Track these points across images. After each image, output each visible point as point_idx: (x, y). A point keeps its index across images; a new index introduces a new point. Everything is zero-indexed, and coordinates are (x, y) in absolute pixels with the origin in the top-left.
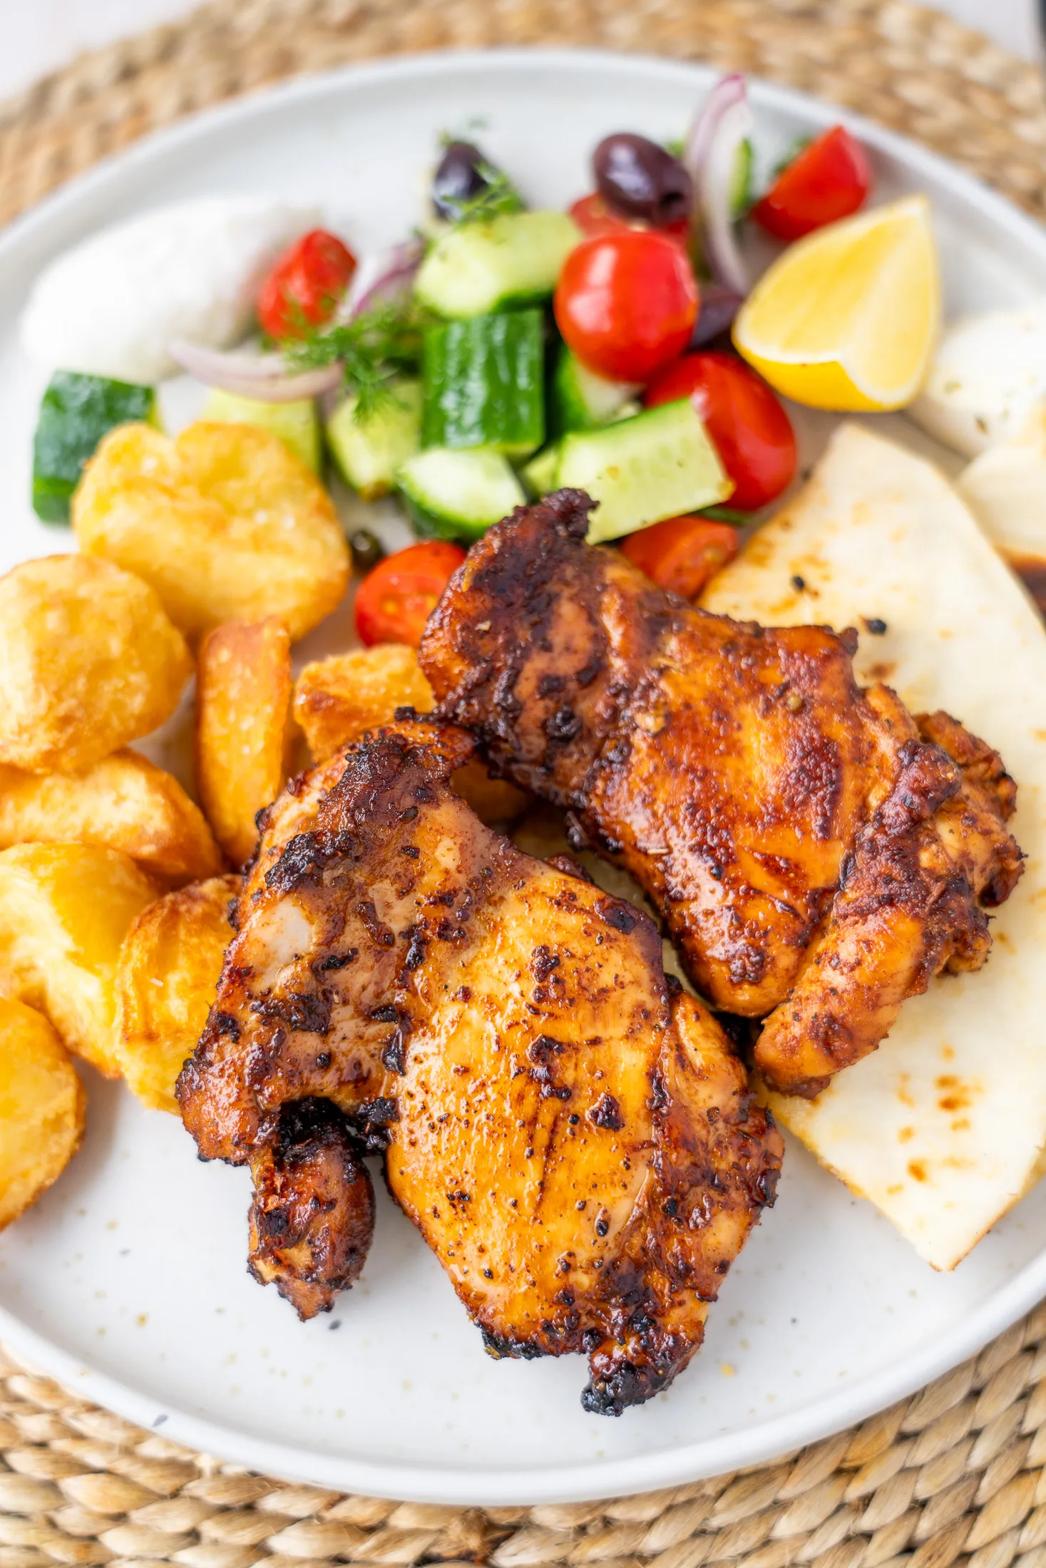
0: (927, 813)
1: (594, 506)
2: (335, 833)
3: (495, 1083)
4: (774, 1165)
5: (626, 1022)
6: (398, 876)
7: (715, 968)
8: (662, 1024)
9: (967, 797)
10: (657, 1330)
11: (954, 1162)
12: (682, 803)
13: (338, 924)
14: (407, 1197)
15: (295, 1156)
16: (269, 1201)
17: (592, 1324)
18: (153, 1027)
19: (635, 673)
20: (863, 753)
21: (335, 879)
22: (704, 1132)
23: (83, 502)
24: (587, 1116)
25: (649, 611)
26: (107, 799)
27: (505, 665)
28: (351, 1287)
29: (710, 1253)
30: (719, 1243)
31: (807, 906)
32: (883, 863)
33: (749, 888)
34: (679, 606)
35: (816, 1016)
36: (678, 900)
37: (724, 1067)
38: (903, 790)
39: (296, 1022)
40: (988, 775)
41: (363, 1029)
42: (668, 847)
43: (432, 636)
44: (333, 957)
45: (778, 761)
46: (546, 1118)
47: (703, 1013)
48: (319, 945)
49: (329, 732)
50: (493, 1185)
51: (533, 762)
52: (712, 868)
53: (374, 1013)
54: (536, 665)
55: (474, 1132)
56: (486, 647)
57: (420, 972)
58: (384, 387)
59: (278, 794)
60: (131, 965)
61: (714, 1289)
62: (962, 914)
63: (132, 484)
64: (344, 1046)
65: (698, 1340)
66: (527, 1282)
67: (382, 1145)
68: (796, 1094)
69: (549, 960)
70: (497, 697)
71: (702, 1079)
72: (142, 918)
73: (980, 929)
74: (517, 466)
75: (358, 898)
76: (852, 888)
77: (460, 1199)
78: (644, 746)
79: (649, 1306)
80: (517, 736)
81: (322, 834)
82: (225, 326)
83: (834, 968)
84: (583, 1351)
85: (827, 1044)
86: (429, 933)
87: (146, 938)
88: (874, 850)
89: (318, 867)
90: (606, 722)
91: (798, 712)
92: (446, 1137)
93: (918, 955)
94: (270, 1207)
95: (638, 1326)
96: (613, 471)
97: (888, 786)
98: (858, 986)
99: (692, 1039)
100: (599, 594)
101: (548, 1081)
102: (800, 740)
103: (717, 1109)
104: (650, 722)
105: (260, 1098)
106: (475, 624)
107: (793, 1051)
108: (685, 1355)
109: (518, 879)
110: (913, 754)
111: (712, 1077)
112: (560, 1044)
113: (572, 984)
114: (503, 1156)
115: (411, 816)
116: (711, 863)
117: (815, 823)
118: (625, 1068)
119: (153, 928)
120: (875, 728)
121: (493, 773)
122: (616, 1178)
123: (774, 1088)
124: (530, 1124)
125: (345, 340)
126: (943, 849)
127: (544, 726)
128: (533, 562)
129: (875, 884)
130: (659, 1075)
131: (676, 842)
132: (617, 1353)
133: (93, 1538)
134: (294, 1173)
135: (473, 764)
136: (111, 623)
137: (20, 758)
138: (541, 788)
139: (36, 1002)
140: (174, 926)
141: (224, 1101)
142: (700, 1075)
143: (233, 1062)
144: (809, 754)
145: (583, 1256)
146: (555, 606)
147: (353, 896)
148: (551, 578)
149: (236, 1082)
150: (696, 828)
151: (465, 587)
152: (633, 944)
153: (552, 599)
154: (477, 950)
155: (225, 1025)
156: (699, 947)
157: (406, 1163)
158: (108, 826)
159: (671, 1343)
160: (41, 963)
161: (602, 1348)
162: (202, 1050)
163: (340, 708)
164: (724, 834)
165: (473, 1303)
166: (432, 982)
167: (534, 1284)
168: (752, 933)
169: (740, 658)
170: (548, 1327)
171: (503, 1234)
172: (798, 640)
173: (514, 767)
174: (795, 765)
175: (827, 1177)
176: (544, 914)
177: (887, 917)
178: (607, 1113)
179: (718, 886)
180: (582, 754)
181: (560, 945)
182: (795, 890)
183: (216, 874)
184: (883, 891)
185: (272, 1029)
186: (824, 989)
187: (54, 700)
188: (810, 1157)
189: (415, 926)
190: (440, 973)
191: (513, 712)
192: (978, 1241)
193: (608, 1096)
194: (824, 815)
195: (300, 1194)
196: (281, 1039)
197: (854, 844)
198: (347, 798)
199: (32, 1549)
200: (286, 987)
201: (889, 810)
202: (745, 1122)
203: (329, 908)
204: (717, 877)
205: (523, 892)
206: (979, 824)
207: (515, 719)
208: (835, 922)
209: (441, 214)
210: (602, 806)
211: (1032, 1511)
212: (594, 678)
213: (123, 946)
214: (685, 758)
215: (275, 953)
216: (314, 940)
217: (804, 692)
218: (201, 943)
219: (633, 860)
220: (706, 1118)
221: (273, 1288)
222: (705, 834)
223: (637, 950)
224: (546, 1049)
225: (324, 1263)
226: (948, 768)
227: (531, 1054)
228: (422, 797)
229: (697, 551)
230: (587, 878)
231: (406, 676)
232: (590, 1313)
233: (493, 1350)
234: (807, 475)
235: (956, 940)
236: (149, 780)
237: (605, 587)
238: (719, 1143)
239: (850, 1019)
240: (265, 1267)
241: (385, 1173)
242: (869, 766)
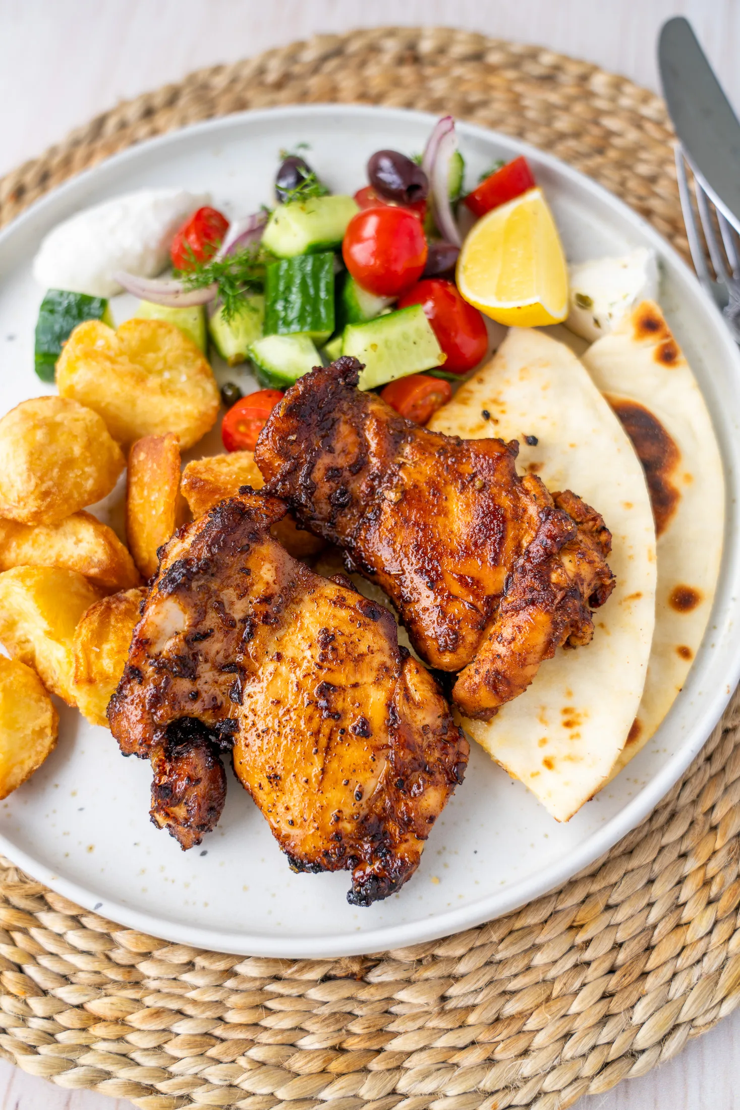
0: (555, 550)
1: (362, 367)
2: (199, 559)
3: (295, 709)
4: (463, 759)
5: (374, 674)
6: (238, 585)
7: (429, 642)
8: (396, 675)
9: (581, 541)
10: (391, 856)
11: (570, 758)
12: (411, 544)
13: (202, 614)
14: (244, 776)
15: (177, 753)
16: (163, 779)
17: (352, 852)
18: (93, 676)
19: (384, 465)
20: (519, 515)
21: (201, 586)
22: (420, 739)
23: (61, 366)
24: (350, 729)
25: (394, 430)
26: (71, 541)
27: (306, 460)
28: (212, 831)
29: (424, 811)
30: (429, 805)
31: (483, 605)
32: (528, 580)
33: (450, 594)
34: (412, 427)
35: (488, 671)
36: (408, 602)
37: (432, 701)
38: (542, 537)
39: (176, 672)
40: (595, 528)
41: (217, 677)
42: (403, 570)
43: (262, 443)
44: (198, 633)
45: (469, 519)
46: (326, 730)
47: (422, 669)
48: (190, 626)
49: (202, 502)
50: (294, 770)
51: (323, 519)
52: (427, 583)
53: (223, 667)
54: (325, 460)
55: (283, 738)
56: (295, 451)
57: (252, 643)
58: (242, 297)
59: (171, 538)
60: (81, 638)
61: (426, 832)
62: (575, 610)
63: (89, 355)
64: (206, 687)
65: (416, 862)
66: (314, 828)
67: (229, 746)
68: (478, 718)
69: (328, 636)
70: (301, 480)
71: (419, 708)
72: (89, 611)
73: (586, 620)
74: (320, 346)
75: (214, 598)
76: (511, 595)
77: (274, 778)
78: (389, 510)
79: (387, 842)
80: (313, 503)
81: (191, 560)
82: (151, 265)
83: (499, 643)
84: (348, 869)
85: (495, 688)
86: (256, 620)
87: (90, 624)
88: (524, 571)
89: (188, 579)
90: (367, 495)
91: (480, 491)
92: (267, 741)
93: (549, 635)
94: (162, 782)
95: (380, 854)
96: (374, 346)
97: (533, 534)
98: (513, 652)
99: (414, 684)
100: (364, 419)
101: (327, 708)
102: (482, 507)
103: (428, 725)
104: (392, 496)
105: (155, 717)
106: (287, 436)
107: (474, 691)
108: (409, 872)
109: (311, 588)
110: (548, 515)
111: (426, 707)
112: (334, 686)
113: (342, 651)
114: (300, 753)
115: (246, 550)
116: (427, 580)
117: (489, 556)
118: (373, 702)
119: (95, 617)
120: (526, 499)
121: (300, 526)
122: (367, 766)
123: (464, 714)
124: (316, 734)
125: (219, 271)
126: (565, 571)
127: (329, 497)
128: (323, 399)
129: (524, 592)
130: (393, 705)
131: (408, 568)
132: (368, 870)
133: (133, 966)
134: (177, 763)
135: (286, 519)
136: (75, 437)
137: (19, 516)
138: (328, 535)
139: (29, 661)
140: (108, 617)
141: (134, 719)
142: (418, 706)
143: (139, 695)
144: (487, 515)
145: (348, 811)
146: (336, 426)
147: (210, 597)
148: (334, 409)
149: (141, 707)
150: (419, 559)
151: (281, 415)
152: (380, 627)
153: (335, 422)
154: (285, 630)
155: (134, 673)
156: (421, 630)
157: (243, 758)
158: (72, 557)
159: (399, 864)
160: (31, 638)
161: (359, 867)
162: (121, 688)
163: (207, 487)
164: (436, 563)
165: (283, 840)
166: (258, 649)
167: (318, 829)
168: (451, 621)
169: (448, 458)
170: (326, 854)
171: (299, 799)
172: (482, 448)
173: (312, 522)
174: (478, 521)
175: (497, 767)
176: (326, 609)
177: (531, 612)
178: (362, 728)
179: (431, 594)
180: (353, 515)
181: (335, 628)
182: (477, 596)
183: (136, 587)
184: (529, 596)
185: (162, 676)
186: (493, 655)
187: (39, 482)
188: (485, 754)
189: (249, 616)
190: (264, 644)
191: (311, 489)
192: (582, 805)
193: (362, 717)
194: (495, 551)
195: (179, 775)
196: (167, 683)
197: (512, 569)
198: (207, 539)
199: (97, 973)
200: (170, 651)
201: (534, 548)
202: (446, 734)
203: (196, 605)
204: (431, 588)
205: (314, 596)
206: (587, 557)
207: (312, 493)
208: (501, 615)
209: (280, 198)
210: (364, 547)
211: (683, 948)
212: (360, 469)
213: (76, 628)
214: (413, 518)
215: (163, 630)
216: (187, 623)
217: (485, 478)
218: (124, 627)
219: (382, 578)
220: (422, 732)
221: (166, 831)
222: (424, 562)
223: (381, 631)
224: (326, 689)
225: (194, 816)
226: (568, 523)
227: (317, 693)
228: (252, 539)
229: (426, 395)
230: (354, 589)
231: (250, 469)
232: (351, 846)
233: (294, 867)
234: (495, 352)
235: (572, 626)
236: (96, 530)
237: (367, 415)
238: (429, 746)
239: (508, 673)
240: (160, 817)
241: (232, 763)
242: (523, 522)
